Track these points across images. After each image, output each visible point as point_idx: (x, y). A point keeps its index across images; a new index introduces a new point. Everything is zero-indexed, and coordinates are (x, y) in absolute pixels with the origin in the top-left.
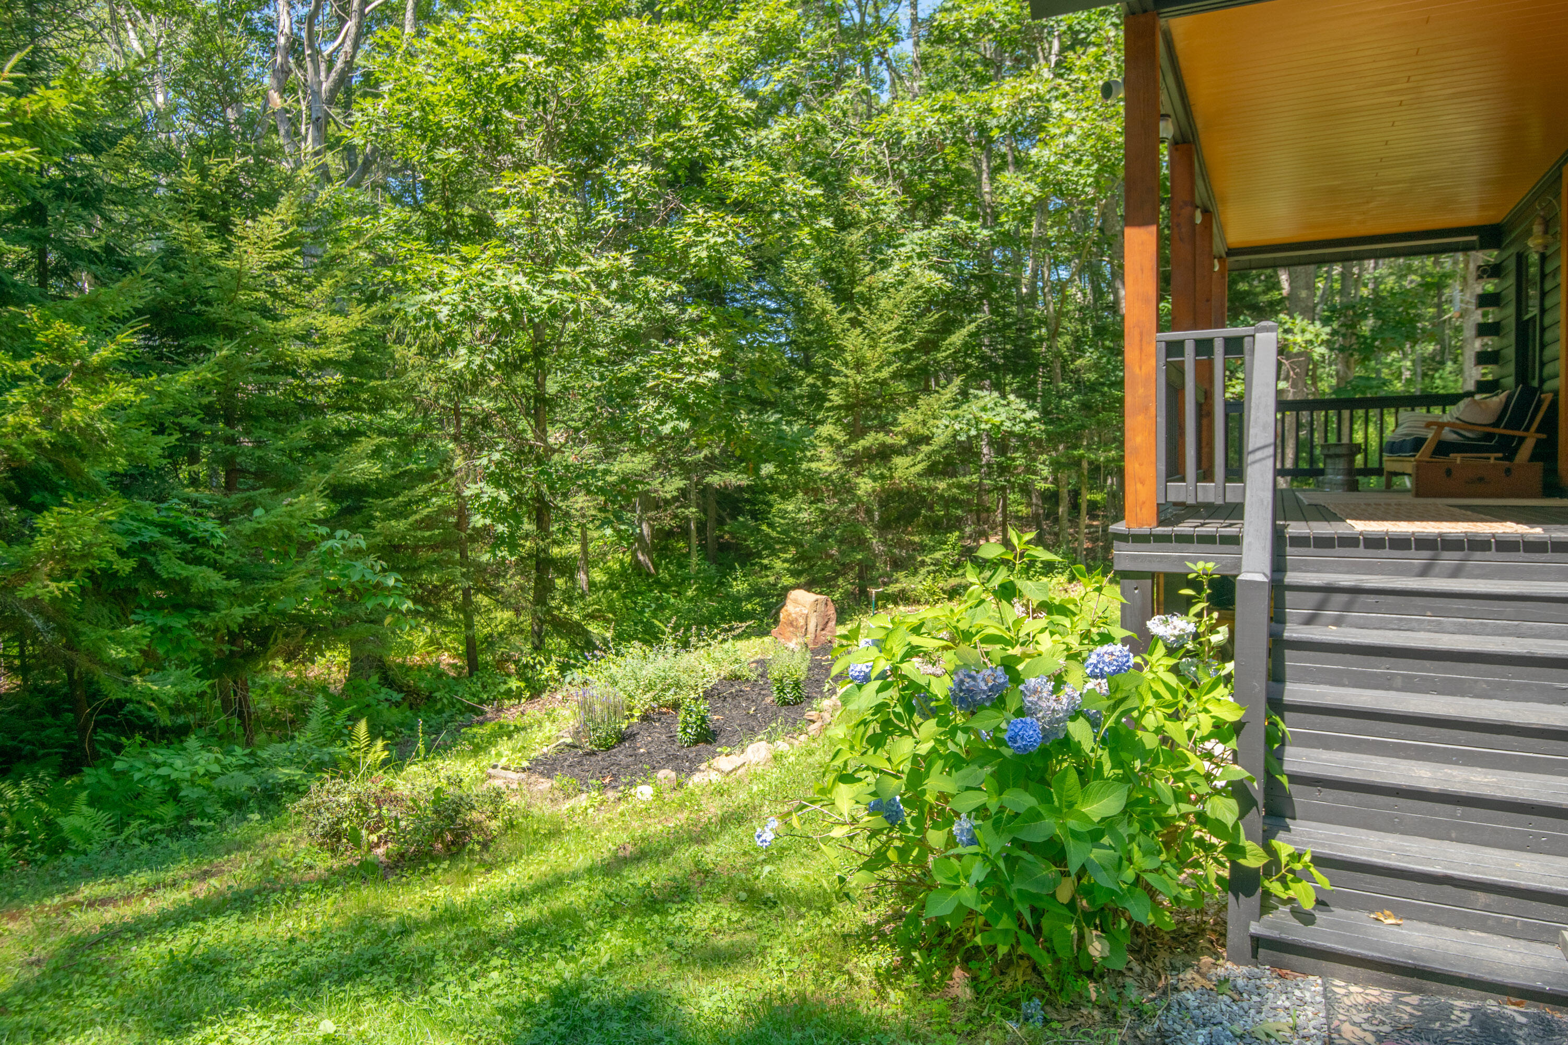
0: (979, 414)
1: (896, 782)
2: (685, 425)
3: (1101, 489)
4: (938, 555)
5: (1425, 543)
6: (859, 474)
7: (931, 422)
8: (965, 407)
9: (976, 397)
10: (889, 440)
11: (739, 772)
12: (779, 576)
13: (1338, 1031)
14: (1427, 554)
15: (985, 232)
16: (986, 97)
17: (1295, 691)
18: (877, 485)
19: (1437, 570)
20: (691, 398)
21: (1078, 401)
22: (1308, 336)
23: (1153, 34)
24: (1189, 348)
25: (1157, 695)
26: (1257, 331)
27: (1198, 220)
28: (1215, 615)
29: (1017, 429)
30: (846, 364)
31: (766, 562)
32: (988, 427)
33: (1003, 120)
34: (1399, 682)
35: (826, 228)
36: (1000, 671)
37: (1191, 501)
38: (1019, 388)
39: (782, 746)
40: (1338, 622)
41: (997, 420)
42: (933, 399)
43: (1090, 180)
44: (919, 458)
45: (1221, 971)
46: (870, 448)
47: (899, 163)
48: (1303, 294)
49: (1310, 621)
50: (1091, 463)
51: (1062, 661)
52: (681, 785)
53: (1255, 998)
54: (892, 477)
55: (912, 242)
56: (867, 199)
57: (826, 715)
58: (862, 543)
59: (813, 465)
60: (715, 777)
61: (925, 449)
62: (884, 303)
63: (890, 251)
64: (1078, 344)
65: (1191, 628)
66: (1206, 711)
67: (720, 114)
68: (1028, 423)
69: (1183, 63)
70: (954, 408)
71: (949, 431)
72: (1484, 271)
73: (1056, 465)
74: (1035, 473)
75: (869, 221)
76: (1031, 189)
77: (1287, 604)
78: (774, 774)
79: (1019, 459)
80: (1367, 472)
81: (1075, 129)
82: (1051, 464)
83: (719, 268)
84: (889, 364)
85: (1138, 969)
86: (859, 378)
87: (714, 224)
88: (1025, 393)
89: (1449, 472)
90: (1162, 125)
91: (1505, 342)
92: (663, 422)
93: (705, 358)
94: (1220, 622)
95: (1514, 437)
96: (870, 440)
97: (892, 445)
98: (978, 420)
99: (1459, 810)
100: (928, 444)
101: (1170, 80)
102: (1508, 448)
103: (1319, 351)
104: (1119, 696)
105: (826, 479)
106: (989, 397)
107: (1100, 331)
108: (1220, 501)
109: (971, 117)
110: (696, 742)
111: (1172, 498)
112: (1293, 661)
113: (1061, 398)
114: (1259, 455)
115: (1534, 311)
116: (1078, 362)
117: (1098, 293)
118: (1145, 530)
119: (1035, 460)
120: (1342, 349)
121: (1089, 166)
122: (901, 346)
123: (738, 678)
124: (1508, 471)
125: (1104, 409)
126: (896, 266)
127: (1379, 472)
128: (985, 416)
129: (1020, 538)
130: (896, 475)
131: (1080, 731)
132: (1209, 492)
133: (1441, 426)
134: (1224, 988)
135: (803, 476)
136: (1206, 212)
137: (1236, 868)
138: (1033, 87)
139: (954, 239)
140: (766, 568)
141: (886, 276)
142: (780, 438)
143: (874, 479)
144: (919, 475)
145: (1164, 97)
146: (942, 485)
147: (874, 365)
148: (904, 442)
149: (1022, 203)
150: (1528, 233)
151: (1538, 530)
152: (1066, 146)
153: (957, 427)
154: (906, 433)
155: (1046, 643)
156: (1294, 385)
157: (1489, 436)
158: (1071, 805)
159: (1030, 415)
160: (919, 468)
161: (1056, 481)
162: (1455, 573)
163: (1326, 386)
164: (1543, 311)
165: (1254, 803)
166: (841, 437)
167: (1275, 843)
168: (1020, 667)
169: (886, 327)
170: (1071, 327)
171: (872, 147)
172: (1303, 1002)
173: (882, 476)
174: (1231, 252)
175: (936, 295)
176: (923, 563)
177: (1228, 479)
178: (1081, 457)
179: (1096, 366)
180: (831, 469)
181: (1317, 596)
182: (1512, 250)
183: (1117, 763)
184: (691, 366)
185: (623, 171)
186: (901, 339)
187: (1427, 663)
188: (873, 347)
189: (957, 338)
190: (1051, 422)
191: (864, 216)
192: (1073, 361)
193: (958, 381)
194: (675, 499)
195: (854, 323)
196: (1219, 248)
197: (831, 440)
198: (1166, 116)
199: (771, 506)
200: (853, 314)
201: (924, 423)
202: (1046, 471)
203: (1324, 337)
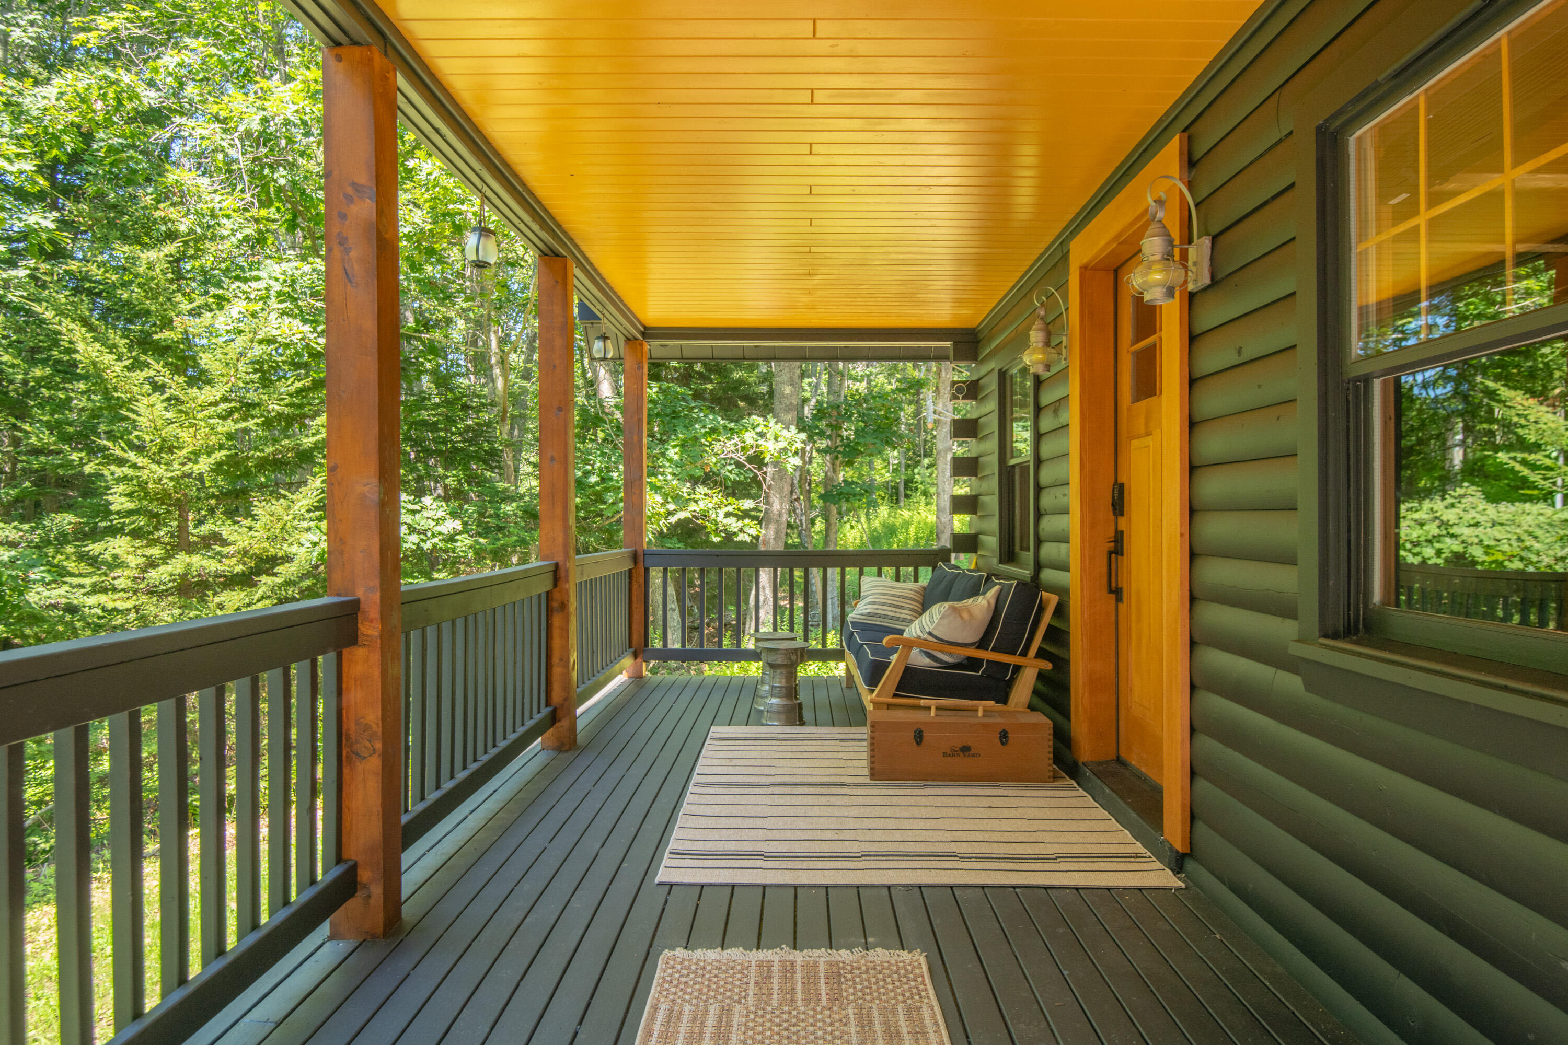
7: (283, 539)
22: (783, 444)
42: (280, 506)
48: (786, 391)
70: (319, 517)
72: (959, 390)
84: (213, 450)
89: (919, 737)
91: (985, 486)
95: (1006, 666)
97: (220, 572)
102: (998, 688)
122: (236, 425)
124: (1003, 735)
133: (908, 645)
141: (222, 321)
147: (186, 452)
148: (237, 569)
150: (1022, 343)
157: (974, 666)
159: (451, 526)
164: (1037, 461)
182: (993, 365)
186: (235, 415)
193: (318, 482)
203: (799, 445)
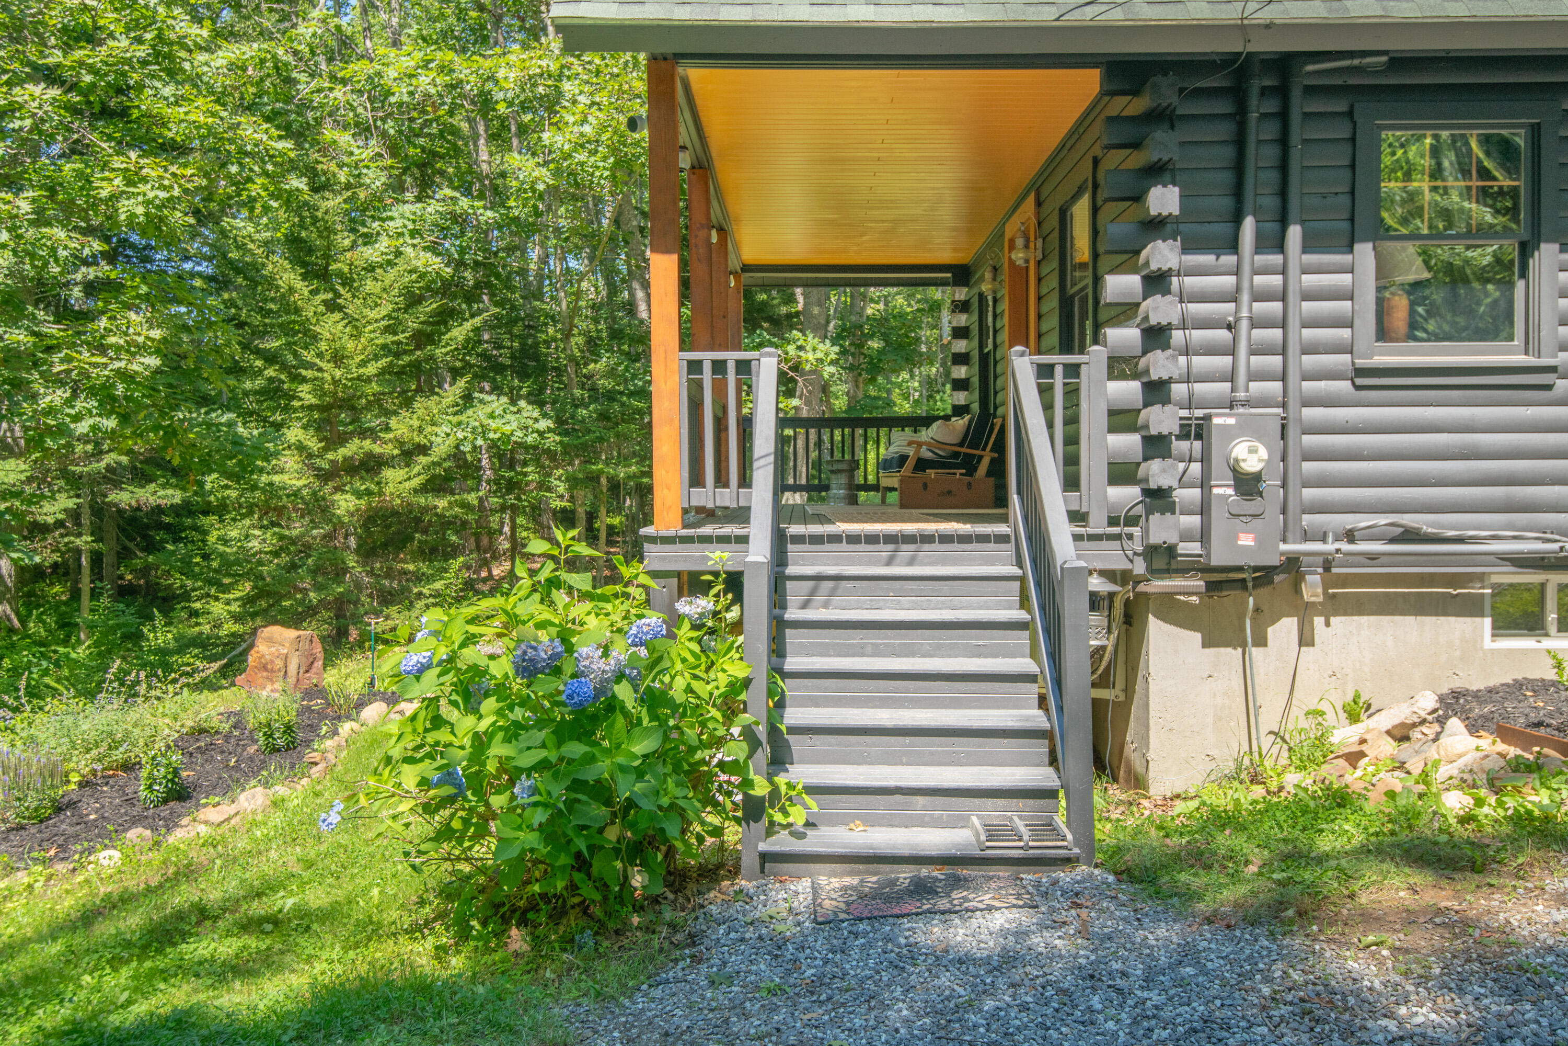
0: (485, 422)
1: (462, 753)
2: (111, 423)
3: (619, 510)
4: (439, 585)
5: (890, 539)
6: (337, 489)
7: (429, 429)
8: (470, 412)
9: (481, 401)
10: (377, 449)
11: (233, 822)
12: (218, 625)
13: (820, 905)
14: (891, 547)
15: (489, 214)
16: (488, 63)
17: (792, 663)
18: (363, 503)
19: (898, 560)
20: (120, 389)
21: (595, 411)
22: (820, 355)
23: (673, 81)
24: (707, 368)
25: (684, 660)
26: (762, 355)
27: (714, 239)
28: (730, 596)
29: (529, 440)
30: (320, 355)
31: (197, 605)
32: (498, 435)
33: (510, 95)
34: (869, 649)
35: (297, 190)
36: (557, 642)
37: (710, 505)
38: (529, 394)
39: (281, 790)
40: (826, 605)
41: (507, 429)
42: (432, 402)
43: (606, 173)
44: (416, 470)
45: (737, 888)
46: (352, 458)
47: (383, 120)
48: (816, 310)
49: (805, 605)
50: (610, 479)
51: (608, 634)
52: (158, 844)
53: (762, 897)
54: (381, 493)
55: (402, 216)
56: (346, 159)
57: (330, 756)
58: (341, 572)
59: (276, 478)
60: (203, 829)
61: (423, 460)
62: (370, 286)
63: (376, 224)
64: (593, 346)
65: (711, 606)
66: (724, 671)
67: (160, 37)
68: (541, 434)
69: (699, 101)
70: (455, 414)
71: (451, 441)
72: (956, 306)
73: (573, 482)
74: (549, 490)
75: (348, 186)
76: (544, 177)
77: (788, 592)
78: (278, 818)
79: (532, 474)
80: (867, 487)
81: (590, 118)
82: (567, 480)
83: (159, 228)
84: (376, 358)
85: (671, 896)
86: (338, 373)
87: (154, 174)
88: (537, 399)
89: (925, 486)
90: (681, 155)
91: (972, 371)
92: (77, 418)
93: (141, 339)
94: (733, 603)
95: (974, 456)
96: (353, 448)
97: (381, 456)
98: (485, 429)
99: (907, 740)
100: (425, 455)
101: (688, 115)
102: (970, 465)
103: (829, 370)
104: (655, 655)
105: (295, 495)
106: (498, 403)
107: (616, 335)
108: (734, 505)
109: (472, 86)
110: (165, 801)
111: (694, 503)
112: (792, 637)
113: (577, 407)
114: (762, 462)
115: (990, 346)
116: (592, 366)
117: (613, 290)
118: (672, 532)
119: (550, 475)
120: (851, 368)
121: (605, 159)
122: (391, 338)
123: (202, 731)
124: (969, 485)
125: (623, 421)
126: (383, 244)
127: (876, 488)
128: (493, 424)
129: (564, 535)
130: (387, 491)
131: (623, 692)
132: (726, 497)
133: (920, 445)
134: (740, 897)
135: (264, 491)
136: (721, 230)
137: (747, 797)
138: (544, 63)
139: (455, 218)
140: (195, 614)
141: (372, 254)
142: (235, 443)
143: (358, 495)
144: (416, 491)
145: (682, 129)
146: (442, 503)
147: (358, 359)
148: (396, 452)
149: (534, 190)
150: (982, 279)
151: (968, 526)
152: (582, 135)
153: (460, 435)
154: (399, 443)
155: (592, 622)
156: (808, 403)
157: (956, 455)
158: (618, 746)
159: (543, 424)
160: (416, 482)
161: (572, 499)
162: (911, 562)
163: (840, 404)
164: (995, 346)
165: (760, 744)
166: (314, 444)
167: (776, 779)
168: (574, 640)
169: (373, 314)
170: (583, 325)
171: (350, 97)
172: (797, 893)
173: (369, 492)
174: (746, 268)
175: (433, 281)
176: (420, 595)
177: (740, 486)
178: (601, 472)
179: (611, 373)
180: (300, 483)
181: (810, 584)
182: (975, 291)
183: (654, 717)
184: (118, 348)
185: (17, 90)
186: (388, 330)
187: (889, 632)
188: (356, 336)
189: (459, 333)
190: (566, 433)
191: (343, 180)
192: (586, 365)
193: (462, 383)
194: (60, 524)
195: (332, 306)
196: (734, 264)
197: (300, 447)
198: (684, 148)
199: (206, 533)
200: (330, 296)
201: (420, 430)
202: (562, 488)
203: (833, 356)
